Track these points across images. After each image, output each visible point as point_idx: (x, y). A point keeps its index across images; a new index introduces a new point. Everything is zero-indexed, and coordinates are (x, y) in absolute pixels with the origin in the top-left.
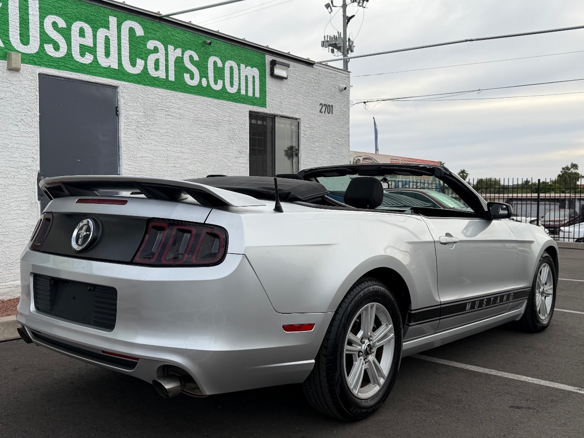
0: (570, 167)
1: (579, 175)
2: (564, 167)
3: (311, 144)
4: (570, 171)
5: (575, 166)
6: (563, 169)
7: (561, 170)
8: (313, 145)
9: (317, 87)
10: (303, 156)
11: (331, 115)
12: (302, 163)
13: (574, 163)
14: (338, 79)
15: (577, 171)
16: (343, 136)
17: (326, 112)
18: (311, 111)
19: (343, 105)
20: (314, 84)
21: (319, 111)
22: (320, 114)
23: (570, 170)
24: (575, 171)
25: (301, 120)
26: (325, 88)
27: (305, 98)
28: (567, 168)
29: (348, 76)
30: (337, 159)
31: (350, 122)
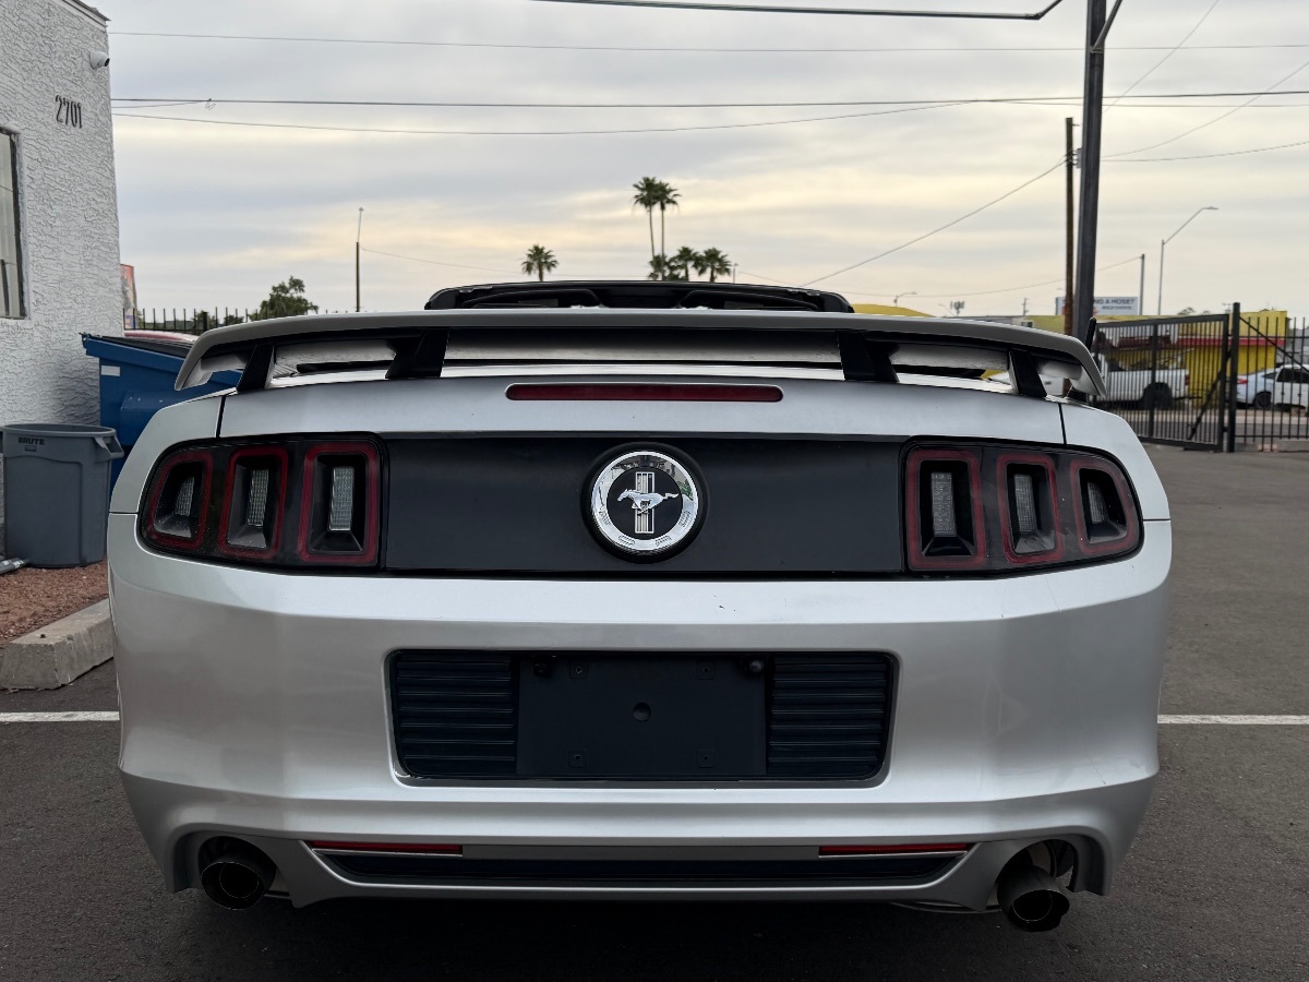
0: (287, 285)
1: (307, 303)
2: (277, 285)
3: (45, 207)
4: (288, 295)
5: (297, 284)
6: (274, 289)
7: (271, 291)
8: (49, 211)
9: (47, 47)
10: (33, 240)
11: (80, 130)
12: (31, 258)
13: (296, 277)
14: (85, 33)
15: (304, 295)
16: (105, 191)
17: (70, 122)
18: (40, 115)
19: (99, 106)
20: (40, 40)
21: (55, 118)
22: (56, 124)
23: (287, 292)
24: (299, 294)
25: (21, 138)
26: (63, 55)
27: (25, 74)
28: (282, 288)
29: (103, 29)
30: (96, 252)
31: (115, 154)
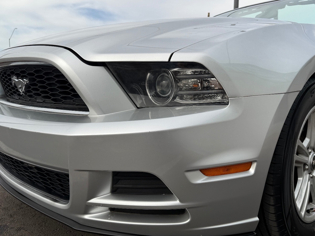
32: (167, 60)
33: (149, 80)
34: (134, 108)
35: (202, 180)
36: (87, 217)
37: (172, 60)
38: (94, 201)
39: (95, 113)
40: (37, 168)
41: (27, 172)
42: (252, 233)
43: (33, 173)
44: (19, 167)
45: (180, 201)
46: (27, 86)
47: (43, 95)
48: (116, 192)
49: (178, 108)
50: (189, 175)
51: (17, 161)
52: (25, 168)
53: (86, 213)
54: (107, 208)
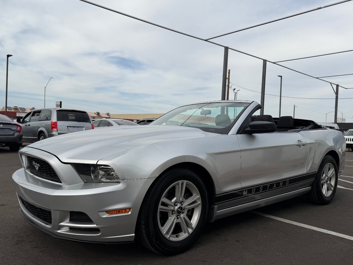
32: (96, 164)
33: (92, 171)
34: (83, 183)
35: (106, 216)
36: (59, 231)
37: (97, 164)
38: (62, 224)
39: (65, 185)
40: (40, 208)
41: (36, 211)
42: (132, 241)
43: (39, 211)
44: (33, 208)
45: (96, 225)
46: (39, 167)
47: (46, 173)
48: (72, 221)
49: (102, 184)
50: (100, 213)
51: (32, 205)
52: (35, 208)
53: (59, 229)
54: (68, 228)
